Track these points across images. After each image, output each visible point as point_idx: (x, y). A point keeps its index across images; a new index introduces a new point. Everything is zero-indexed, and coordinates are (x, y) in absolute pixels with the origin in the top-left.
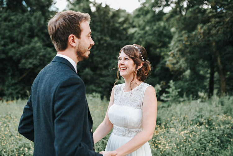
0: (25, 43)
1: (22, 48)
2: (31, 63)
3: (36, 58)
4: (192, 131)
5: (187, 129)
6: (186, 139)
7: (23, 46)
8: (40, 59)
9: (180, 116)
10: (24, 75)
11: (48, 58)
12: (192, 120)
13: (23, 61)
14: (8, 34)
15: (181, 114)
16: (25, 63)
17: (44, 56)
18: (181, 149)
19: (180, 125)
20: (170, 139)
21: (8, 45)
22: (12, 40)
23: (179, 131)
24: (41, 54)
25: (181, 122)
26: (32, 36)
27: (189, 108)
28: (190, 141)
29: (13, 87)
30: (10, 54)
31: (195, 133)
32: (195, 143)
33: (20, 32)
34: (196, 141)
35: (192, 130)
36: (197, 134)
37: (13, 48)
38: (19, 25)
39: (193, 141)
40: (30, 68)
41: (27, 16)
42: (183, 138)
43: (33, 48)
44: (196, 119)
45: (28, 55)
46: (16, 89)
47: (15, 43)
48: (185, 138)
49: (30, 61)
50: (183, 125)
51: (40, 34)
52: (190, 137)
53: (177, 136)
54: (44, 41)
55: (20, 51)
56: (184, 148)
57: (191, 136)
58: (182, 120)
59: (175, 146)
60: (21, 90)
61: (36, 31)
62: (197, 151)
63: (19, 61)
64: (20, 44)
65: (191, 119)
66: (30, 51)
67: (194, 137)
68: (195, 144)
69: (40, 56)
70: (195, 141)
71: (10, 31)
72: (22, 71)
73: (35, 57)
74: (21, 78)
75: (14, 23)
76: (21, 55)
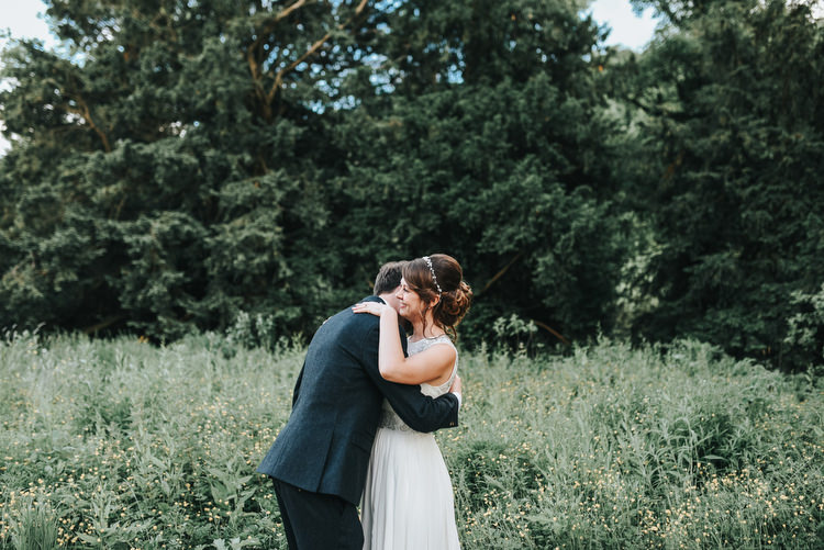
0: (496, 178)
1: (485, 194)
2: (510, 239)
3: (525, 222)
7: (488, 186)
8: (539, 226)
11: (561, 221)
13: (490, 232)
14: (447, 152)
16: (493, 238)
17: (548, 214)
21: (448, 187)
22: (458, 168)
24: (539, 208)
26: (518, 154)
30: (453, 213)
33: (481, 146)
37: (461, 194)
38: (475, 125)
40: (509, 253)
41: (505, 90)
43: (516, 190)
45: (503, 213)
47: (467, 177)
49: (510, 230)
51: (541, 143)
54: (555, 164)
55: (481, 202)
61: (529, 135)
63: (477, 234)
64: (483, 178)
66: (506, 200)
69: (538, 215)
71: (455, 143)
72: (492, 261)
73: (522, 218)
74: (489, 283)
75: (468, 117)
76: (482, 213)
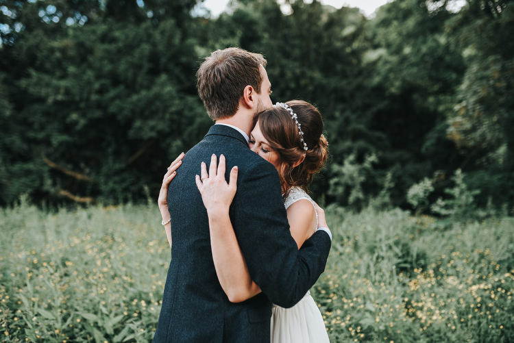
0: (142, 87)
1: (135, 98)
2: (152, 129)
4: (498, 287)
5: (486, 280)
6: (482, 302)
7: (137, 92)
8: (172, 121)
9: (472, 251)
10: (139, 153)
11: (187, 118)
12: (500, 262)
13: (138, 124)
14: (108, 67)
15: (474, 246)
16: (140, 129)
17: (180, 113)
18: (469, 324)
19: (469, 270)
20: (445, 299)
21: (107, 91)
22: (116, 80)
23: (466, 284)
24: (173, 109)
25: (472, 265)
26: (155, 72)
27: (495, 234)
28: (491, 308)
29: (116, 178)
30: (112, 109)
31: (504, 291)
32: (502, 312)
33: (132, 65)
34: (506, 309)
35: (498, 284)
36: (509, 293)
37: (117, 97)
38: (130, 48)
39: (497, 307)
40: (151, 139)
41: (147, 29)
42: (475, 299)
43: (158, 97)
44: (509, 258)
45: (147, 111)
46: (123, 181)
47: (122, 87)
48: (479, 300)
49: (152, 123)
50: (477, 271)
51: (171, 66)
52: (490, 298)
53: (461, 295)
54: (180, 82)
55: (131, 103)
56: (475, 322)
57: (493, 296)
58: (476, 260)
59: (455, 317)
60: (133, 184)
61: (163, 60)
62: (506, 331)
63: (129, 123)
64: (132, 88)
65: (498, 259)
66: (150, 102)
67: (502, 300)
68: (502, 315)
69: (172, 114)
70: (503, 309)
71: (112, 61)
72: (135, 144)
73: (160, 115)
74: (132, 159)
75: (121, 45)
76: (133, 111)
